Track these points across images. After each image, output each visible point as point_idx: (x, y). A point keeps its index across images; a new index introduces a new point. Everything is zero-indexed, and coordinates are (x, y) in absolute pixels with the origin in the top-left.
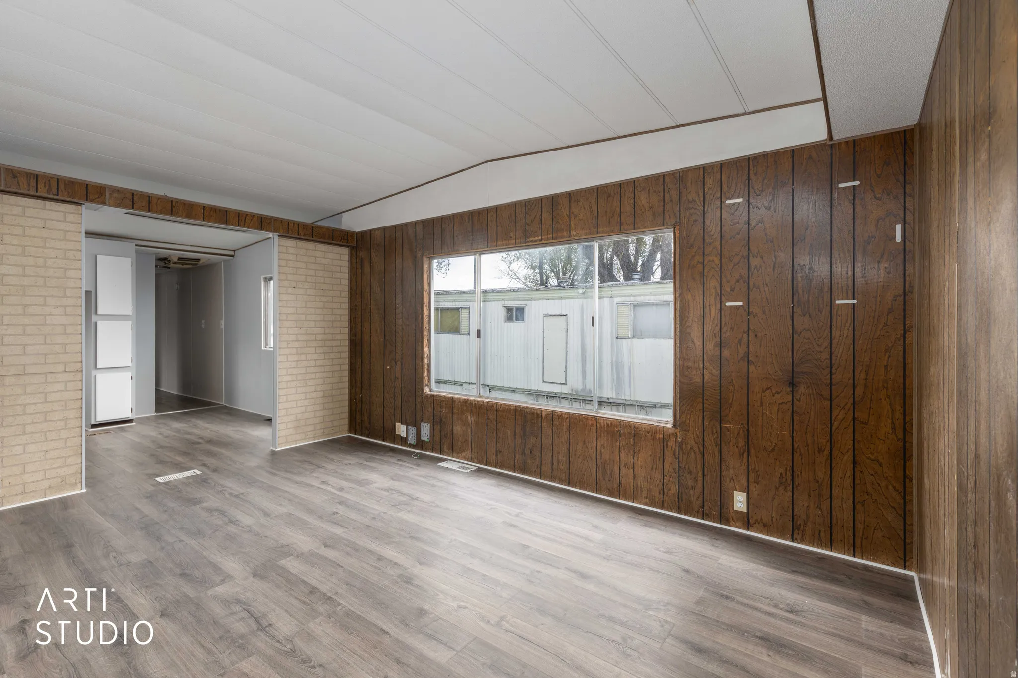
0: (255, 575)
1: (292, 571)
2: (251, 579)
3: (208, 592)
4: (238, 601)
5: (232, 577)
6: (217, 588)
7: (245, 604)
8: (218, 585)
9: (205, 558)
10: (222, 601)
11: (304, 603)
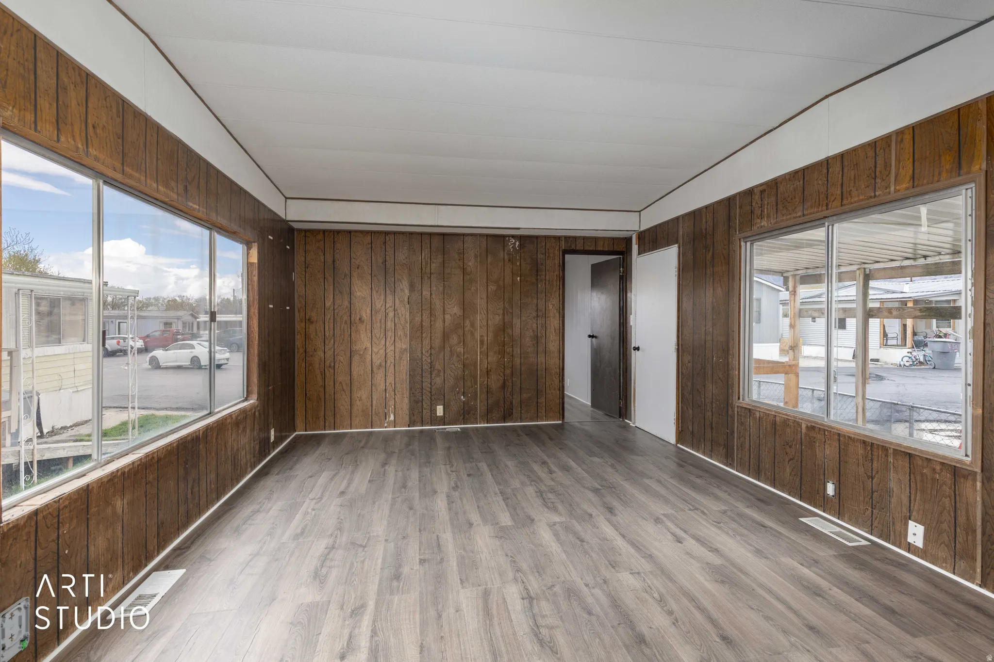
0: (533, 520)
1: (509, 514)
2: (536, 519)
3: (565, 520)
4: (548, 508)
5: (548, 525)
6: (559, 521)
7: (545, 505)
8: (559, 523)
9: (565, 551)
10: (557, 511)
11: (515, 495)
